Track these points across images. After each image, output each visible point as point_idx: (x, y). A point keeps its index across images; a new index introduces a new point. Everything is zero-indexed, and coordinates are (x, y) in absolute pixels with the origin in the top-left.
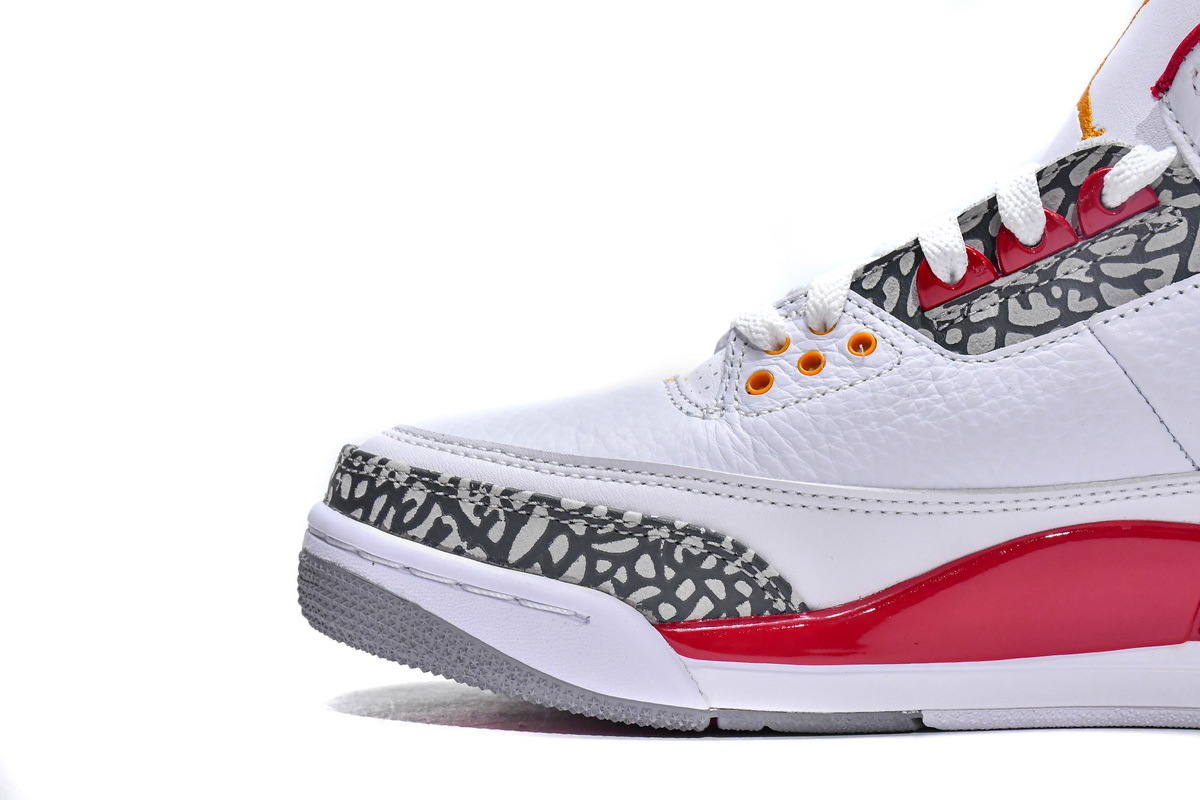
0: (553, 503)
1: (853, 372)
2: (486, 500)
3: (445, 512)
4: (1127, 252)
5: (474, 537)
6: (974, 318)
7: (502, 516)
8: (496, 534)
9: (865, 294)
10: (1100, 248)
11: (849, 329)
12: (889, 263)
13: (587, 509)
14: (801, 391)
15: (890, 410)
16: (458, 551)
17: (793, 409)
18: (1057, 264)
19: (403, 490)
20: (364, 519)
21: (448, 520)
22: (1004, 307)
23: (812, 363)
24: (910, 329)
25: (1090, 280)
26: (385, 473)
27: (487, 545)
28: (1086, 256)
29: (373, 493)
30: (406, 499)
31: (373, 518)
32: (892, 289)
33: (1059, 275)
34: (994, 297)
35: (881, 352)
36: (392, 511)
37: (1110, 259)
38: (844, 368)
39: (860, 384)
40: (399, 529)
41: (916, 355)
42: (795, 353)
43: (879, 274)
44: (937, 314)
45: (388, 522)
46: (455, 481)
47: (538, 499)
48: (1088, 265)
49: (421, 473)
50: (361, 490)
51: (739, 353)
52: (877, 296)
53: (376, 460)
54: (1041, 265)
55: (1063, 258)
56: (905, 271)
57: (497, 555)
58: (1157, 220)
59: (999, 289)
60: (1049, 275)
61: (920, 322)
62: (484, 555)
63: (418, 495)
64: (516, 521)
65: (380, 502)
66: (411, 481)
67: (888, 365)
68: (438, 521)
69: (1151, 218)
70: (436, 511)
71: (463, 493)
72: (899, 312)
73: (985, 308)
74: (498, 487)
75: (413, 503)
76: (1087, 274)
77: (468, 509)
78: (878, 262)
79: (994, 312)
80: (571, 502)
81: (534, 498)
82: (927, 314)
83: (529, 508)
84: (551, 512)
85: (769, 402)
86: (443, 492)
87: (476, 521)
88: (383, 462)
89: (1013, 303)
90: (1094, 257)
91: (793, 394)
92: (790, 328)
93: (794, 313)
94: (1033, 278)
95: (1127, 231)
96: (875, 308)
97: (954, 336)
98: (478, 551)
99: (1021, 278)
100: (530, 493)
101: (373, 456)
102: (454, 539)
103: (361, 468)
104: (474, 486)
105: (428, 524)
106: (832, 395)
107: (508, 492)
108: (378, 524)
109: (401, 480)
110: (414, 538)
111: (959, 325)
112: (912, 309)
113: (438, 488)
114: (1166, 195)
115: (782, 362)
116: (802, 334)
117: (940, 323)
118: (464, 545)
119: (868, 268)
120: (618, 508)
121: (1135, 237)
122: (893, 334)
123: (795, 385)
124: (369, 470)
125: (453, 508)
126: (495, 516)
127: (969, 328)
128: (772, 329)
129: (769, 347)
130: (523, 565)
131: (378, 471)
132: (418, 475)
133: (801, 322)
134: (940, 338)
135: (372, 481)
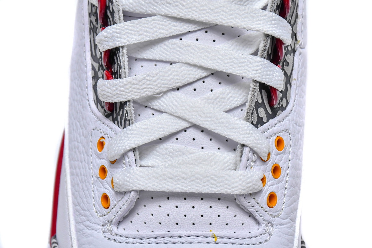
1: (285, 156)
23: (276, 170)
38: (283, 158)
42: (269, 175)
67: (289, 139)
85: (281, 201)
91: (283, 188)
93: (253, 164)
115: (269, 183)
116: (263, 167)
122: (280, 128)
123: (280, 185)
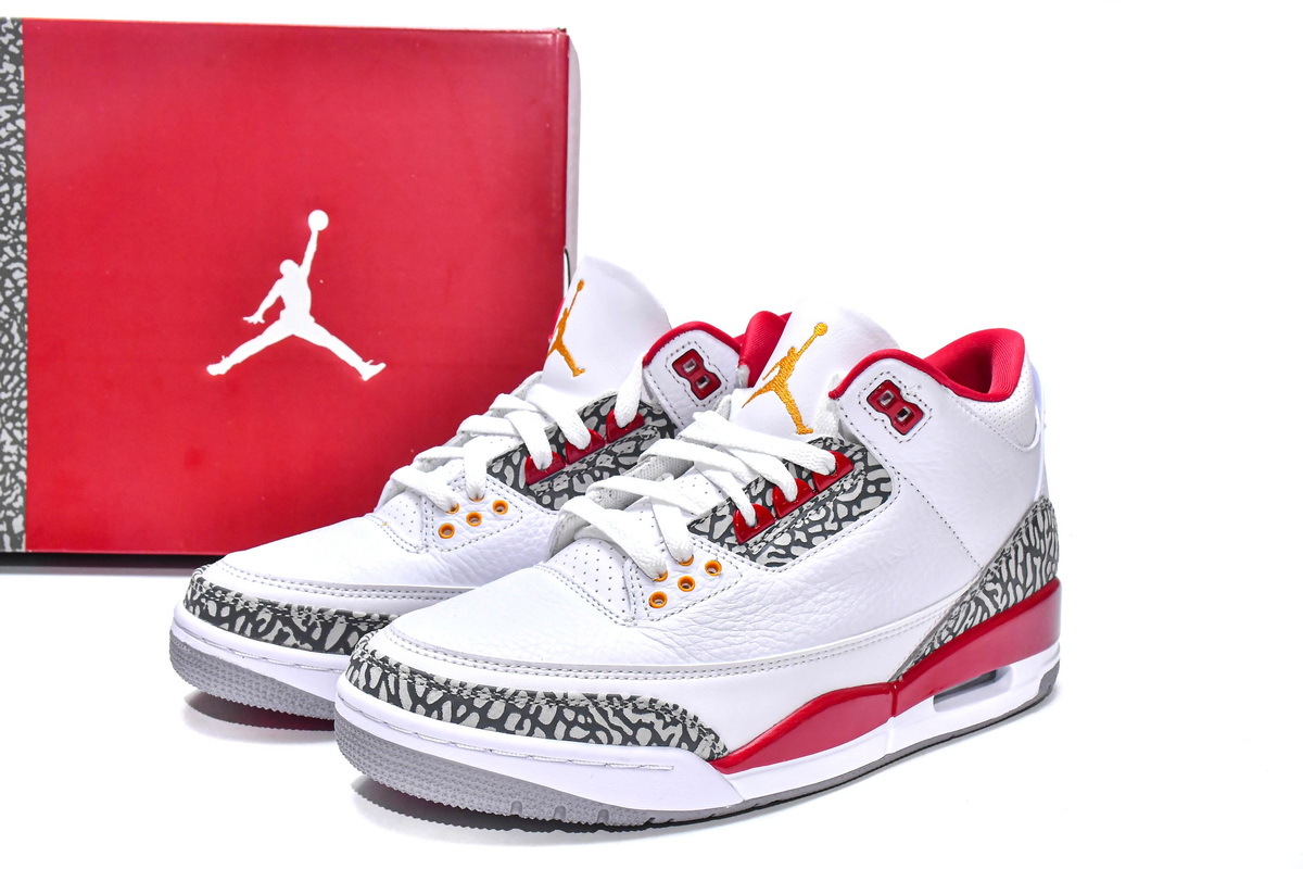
0: (348, 615)
2: (309, 617)
3: (284, 625)
4: (631, 451)
5: (303, 638)
6: (556, 489)
7: (319, 625)
8: (316, 635)
9: (495, 475)
10: (617, 449)
11: (492, 499)
12: (506, 458)
13: (368, 616)
14: (472, 536)
15: (520, 545)
16: (295, 646)
17: (468, 547)
18: (596, 458)
19: (255, 614)
20: (231, 629)
21: (287, 629)
22: (571, 482)
23: (474, 518)
24: (523, 496)
25: (614, 466)
26: (241, 603)
27: (312, 642)
28: (609, 452)
29: (234, 616)
30: (259, 618)
31: (237, 629)
32: (509, 472)
33: (598, 464)
34: (565, 477)
35: (511, 511)
36: (250, 626)
37: (623, 455)
39: (502, 531)
40: (256, 635)
41: (530, 512)
42: (463, 513)
43: (502, 463)
44: (536, 487)
45: (248, 631)
46: (289, 607)
47: (339, 613)
48: (612, 458)
49: (266, 603)
50: (225, 612)
51: (430, 512)
52: (502, 477)
53: (233, 594)
54: (587, 458)
55: (599, 454)
56: (516, 463)
57: (318, 646)
58: (645, 433)
59: (567, 473)
60: (592, 464)
61: (527, 492)
62: (311, 647)
63: (266, 616)
64: (327, 627)
65: (240, 621)
66: (260, 608)
67: (516, 519)
68: (281, 630)
69: (641, 432)
70: (279, 625)
71: (294, 613)
72: (515, 486)
73: (561, 483)
74: (315, 609)
75: (263, 621)
76: (612, 463)
77: (298, 622)
78: (500, 457)
79: (566, 485)
80: (359, 613)
81: (337, 613)
82: (532, 487)
83: (334, 620)
84: (347, 620)
86: (282, 614)
87: (304, 629)
88: (239, 595)
89: (575, 480)
90: (615, 454)
92: (459, 498)
94: (585, 466)
95: (630, 439)
96: (503, 485)
97: (547, 499)
98: (307, 645)
99: (578, 466)
100: (334, 610)
101: (230, 591)
102: (292, 640)
103: (222, 598)
104: (301, 609)
105: (274, 633)
106: (489, 538)
107: (321, 611)
108: (242, 632)
109: (253, 607)
110: (266, 641)
111: (548, 494)
112: (522, 485)
113: (278, 611)
114: (649, 421)
115: (457, 518)
116: (465, 501)
117: (539, 493)
118: (298, 643)
119: (495, 460)
120: (383, 613)
121: (635, 442)
123: (467, 532)
124: (229, 599)
125: (288, 622)
126: (314, 625)
127: (554, 495)
128: (449, 499)
129: (448, 509)
130: (334, 650)
131: (236, 601)
132: (263, 604)
133: (464, 493)
134: (539, 501)
135: (233, 608)
